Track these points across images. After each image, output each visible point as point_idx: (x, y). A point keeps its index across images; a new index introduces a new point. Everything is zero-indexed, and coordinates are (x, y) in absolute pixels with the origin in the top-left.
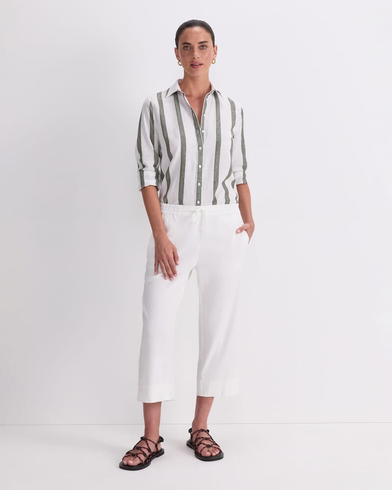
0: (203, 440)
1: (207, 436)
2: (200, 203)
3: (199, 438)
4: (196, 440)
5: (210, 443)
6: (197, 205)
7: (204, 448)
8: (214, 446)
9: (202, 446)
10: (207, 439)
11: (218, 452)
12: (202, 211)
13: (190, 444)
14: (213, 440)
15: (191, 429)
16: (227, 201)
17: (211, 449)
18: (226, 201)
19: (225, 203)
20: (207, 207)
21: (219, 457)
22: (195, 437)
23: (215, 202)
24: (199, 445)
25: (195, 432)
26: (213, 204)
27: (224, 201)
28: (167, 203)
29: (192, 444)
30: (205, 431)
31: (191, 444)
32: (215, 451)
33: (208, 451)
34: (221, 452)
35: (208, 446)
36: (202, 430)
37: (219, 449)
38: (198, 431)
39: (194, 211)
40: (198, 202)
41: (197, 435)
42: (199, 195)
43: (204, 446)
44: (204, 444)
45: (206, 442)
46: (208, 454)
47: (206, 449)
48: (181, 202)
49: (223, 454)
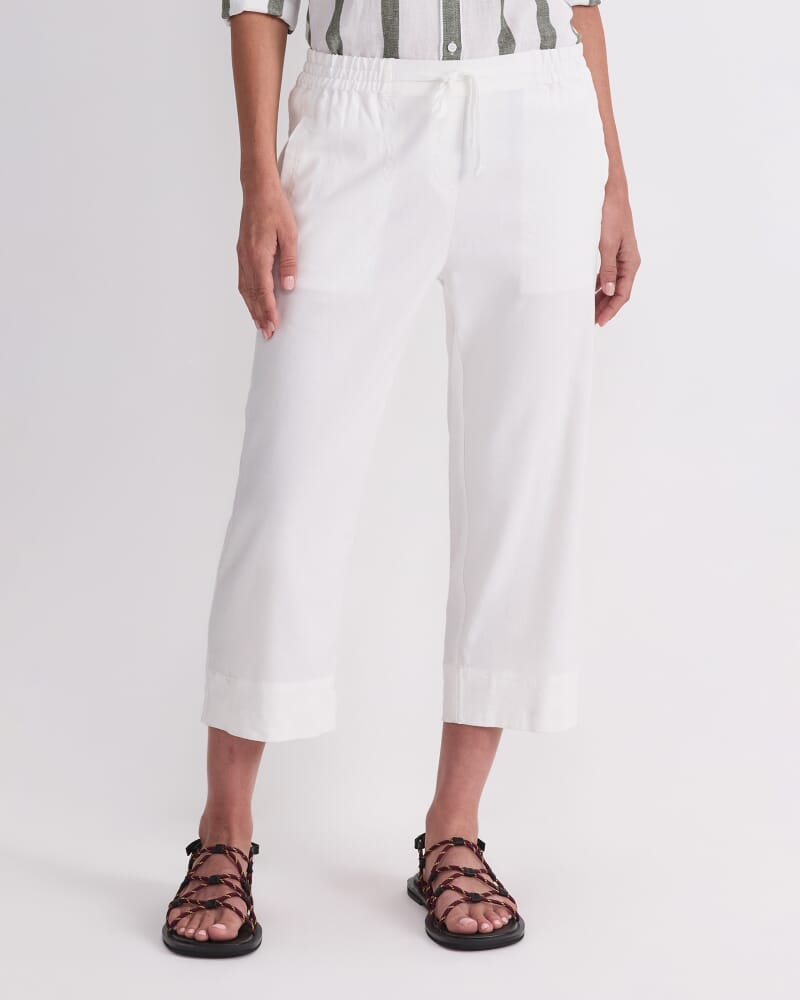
0: (455, 876)
1: (475, 865)
2: (459, 48)
3: (444, 869)
4: (435, 875)
5: (479, 889)
6: (448, 56)
7: (457, 903)
8: (497, 898)
9: (450, 897)
10: (470, 873)
11: (506, 921)
12: (466, 79)
13: (416, 890)
14: (493, 877)
15: (422, 837)
16: (548, 40)
17: (480, 908)
18: (544, 38)
19: (542, 48)
20: (481, 62)
21: (509, 935)
22: (431, 863)
23: (507, 43)
24: (440, 892)
25: (434, 848)
26: (502, 52)
27: (537, 38)
28: (340, 52)
29: (423, 890)
30: (469, 846)
31: (420, 890)
32: (494, 916)
33: (470, 916)
34: (515, 919)
35: (473, 899)
36: (459, 842)
37: (511, 910)
38: (443, 843)
39: (439, 81)
40: (452, 47)
41: (440, 858)
42: (454, 23)
43: (458, 897)
44: (458, 890)
45: (466, 884)
46: (468, 924)
47: (464, 908)
48: (391, 50)
49: (522, 927)
